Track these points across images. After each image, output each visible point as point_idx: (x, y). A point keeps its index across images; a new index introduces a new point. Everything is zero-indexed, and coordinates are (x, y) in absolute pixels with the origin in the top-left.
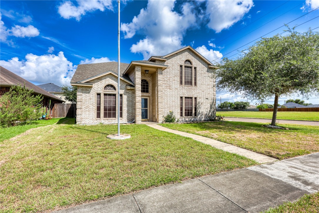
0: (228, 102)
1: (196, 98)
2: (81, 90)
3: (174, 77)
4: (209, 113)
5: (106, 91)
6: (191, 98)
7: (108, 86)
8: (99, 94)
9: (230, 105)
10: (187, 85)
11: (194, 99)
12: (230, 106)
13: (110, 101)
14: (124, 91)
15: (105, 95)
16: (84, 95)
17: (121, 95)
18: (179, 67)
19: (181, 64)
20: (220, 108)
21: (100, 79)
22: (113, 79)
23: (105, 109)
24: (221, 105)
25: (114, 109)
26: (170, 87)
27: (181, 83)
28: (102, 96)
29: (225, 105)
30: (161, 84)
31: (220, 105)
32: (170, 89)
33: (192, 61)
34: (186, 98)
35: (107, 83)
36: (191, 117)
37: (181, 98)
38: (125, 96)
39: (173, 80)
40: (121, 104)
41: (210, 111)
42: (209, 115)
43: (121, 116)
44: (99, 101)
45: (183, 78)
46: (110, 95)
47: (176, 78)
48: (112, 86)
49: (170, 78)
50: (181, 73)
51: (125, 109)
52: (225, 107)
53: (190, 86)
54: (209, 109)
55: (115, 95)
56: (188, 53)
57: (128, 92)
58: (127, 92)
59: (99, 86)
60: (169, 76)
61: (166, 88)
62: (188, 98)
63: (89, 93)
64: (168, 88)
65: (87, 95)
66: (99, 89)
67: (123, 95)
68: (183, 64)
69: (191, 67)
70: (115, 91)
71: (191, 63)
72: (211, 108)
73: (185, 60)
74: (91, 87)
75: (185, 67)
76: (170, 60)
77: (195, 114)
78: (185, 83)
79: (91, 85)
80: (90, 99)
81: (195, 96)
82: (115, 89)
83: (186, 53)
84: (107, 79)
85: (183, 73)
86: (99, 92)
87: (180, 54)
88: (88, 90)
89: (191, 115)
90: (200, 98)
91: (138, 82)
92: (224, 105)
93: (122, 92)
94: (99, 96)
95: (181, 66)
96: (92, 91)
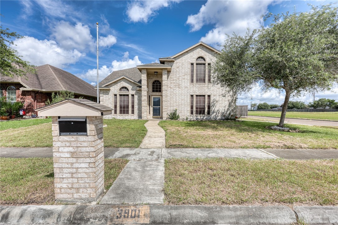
0: (327, 99)
1: (209, 96)
2: (103, 92)
3: (184, 76)
4: (227, 111)
5: (122, 92)
6: (204, 96)
7: (123, 88)
8: (116, 95)
9: (329, 103)
10: (200, 82)
11: (206, 97)
12: (330, 105)
13: (124, 101)
14: (135, 91)
15: (120, 95)
16: (105, 96)
17: (133, 95)
18: (190, 66)
19: (192, 62)
20: (313, 107)
21: (116, 83)
22: (126, 82)
23: (121, 107)
24: (315, 104)
25: (128, 107)
26: (179, 86)
27: (192, 81)
28: (118, 96)
29: (320, 103)
30: (165, 84)
31: (312, 104)
32: (179, 88)
33: (205, 57)
34: (197, 96)
35: (122, 86)
36: (204, 115)
37: (192, 96)
38: (136, 96)
39: (183, 79)
40: (133, 102)
41: (228, 109)
42: (226, 113)
43: (133, 112)
44: (116, 100)
45: (195, 76)
46: (124, 95)
47: (186, 76)
48: (126, 88)
49: (179, 77)
50: (192, 71)
51: (136, 107)
52: (320, 106)
53: (203, 83)
54: (227, 107)
55: (128, 95)
56: (200, 50)
57: (139, 93)
58: (137, 93)
59: (116, 89)
60: (178, 76)
61: (175, 87)
62: (200, 96)
63: (108, 94)
64: (177, 87)
65: (107, 96)
66: (116, 91)
67: (135, 95)
68: (194, 62)
69: (204, 64)
70: (128, 92)
71: (204, 60)
72: (230, 105)
73: (197, 57)
74: (110, 90)
75: (197, 64)
76: (179, 59)
77: (209, 113)
78: (197, 81)
79: (109, 88)
80: (109, 99)
81: (209, 94)
82: (128, 90)
83: (199, 50)
84: (122, 82)
85: (195, 71)
86: (115, 93)
87: (191, 52)
88: (107, 92)
89: (204, 113)
90: (214, 96)
91: (143, 84)
92: (318, 104)
93: (134, 92)
94: (116, 96)
95: (192, 64)
96: (110, 93)
